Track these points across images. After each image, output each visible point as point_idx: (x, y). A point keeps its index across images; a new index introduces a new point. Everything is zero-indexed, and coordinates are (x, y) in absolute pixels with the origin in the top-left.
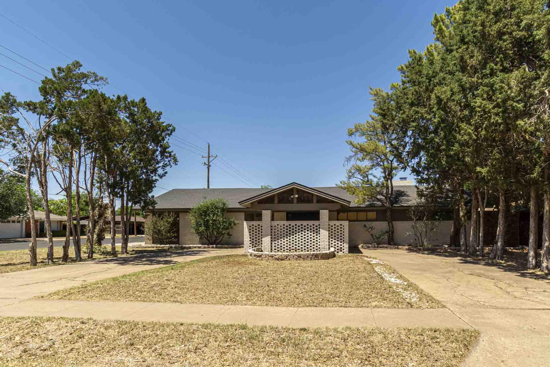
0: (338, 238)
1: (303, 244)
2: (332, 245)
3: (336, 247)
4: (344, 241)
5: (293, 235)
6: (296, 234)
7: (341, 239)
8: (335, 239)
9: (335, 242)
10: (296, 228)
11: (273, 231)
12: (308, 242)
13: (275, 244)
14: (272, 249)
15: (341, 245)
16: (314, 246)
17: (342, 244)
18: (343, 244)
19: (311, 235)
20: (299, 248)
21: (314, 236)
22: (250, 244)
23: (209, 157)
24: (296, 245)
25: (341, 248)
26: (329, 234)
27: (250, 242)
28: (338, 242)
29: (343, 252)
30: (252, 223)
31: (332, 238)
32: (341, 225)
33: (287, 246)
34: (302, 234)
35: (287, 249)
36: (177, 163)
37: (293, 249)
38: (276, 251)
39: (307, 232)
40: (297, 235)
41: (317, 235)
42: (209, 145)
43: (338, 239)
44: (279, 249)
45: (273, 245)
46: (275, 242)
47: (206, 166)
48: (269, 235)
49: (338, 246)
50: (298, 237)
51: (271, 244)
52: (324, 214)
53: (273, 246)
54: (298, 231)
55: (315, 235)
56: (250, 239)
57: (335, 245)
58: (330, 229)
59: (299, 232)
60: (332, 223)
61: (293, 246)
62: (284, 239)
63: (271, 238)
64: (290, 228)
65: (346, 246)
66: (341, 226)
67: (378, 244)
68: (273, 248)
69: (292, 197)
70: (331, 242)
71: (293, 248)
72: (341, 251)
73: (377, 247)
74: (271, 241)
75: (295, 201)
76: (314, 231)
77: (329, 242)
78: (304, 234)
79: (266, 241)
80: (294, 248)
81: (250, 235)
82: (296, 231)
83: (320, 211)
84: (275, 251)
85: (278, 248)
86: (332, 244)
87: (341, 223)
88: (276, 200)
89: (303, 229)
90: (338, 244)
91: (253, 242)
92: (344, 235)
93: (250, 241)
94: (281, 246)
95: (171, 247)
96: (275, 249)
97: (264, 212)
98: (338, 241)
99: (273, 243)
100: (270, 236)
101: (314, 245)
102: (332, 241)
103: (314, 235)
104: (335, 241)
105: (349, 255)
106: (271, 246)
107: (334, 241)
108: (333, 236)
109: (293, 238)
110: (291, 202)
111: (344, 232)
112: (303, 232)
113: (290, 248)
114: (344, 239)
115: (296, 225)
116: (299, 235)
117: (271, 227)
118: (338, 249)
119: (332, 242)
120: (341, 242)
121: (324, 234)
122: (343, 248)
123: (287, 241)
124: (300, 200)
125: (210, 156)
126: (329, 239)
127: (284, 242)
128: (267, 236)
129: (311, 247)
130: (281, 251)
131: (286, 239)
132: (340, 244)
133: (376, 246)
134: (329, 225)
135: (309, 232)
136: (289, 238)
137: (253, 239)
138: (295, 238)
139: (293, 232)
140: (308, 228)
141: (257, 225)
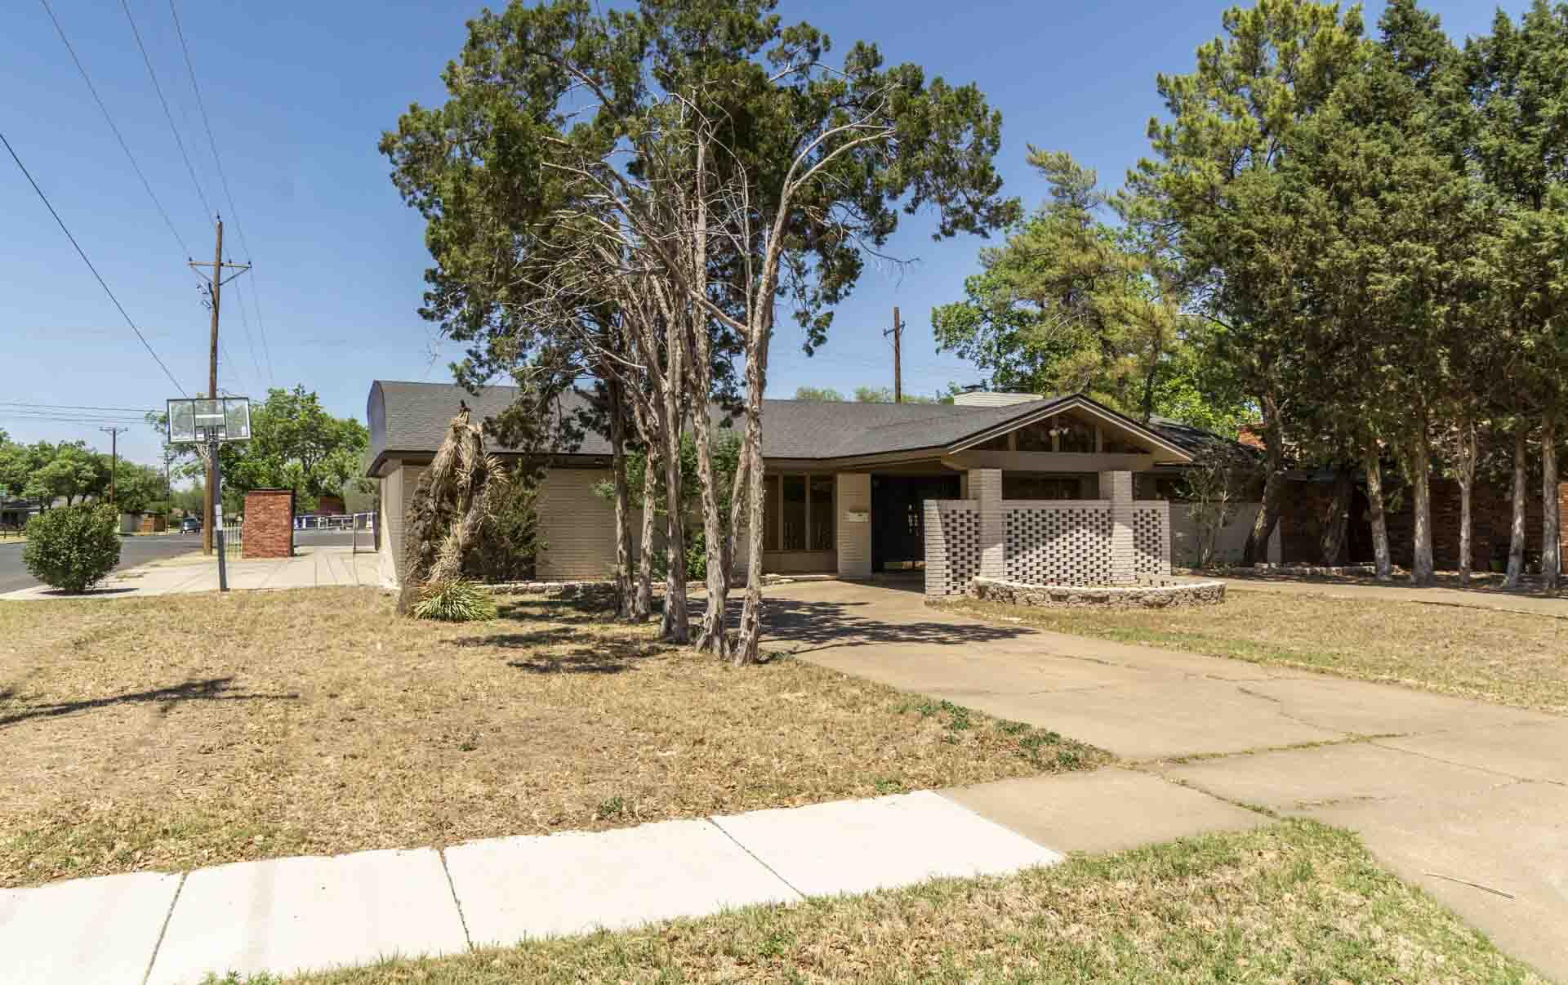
1: (1074, 563)
3: (1144, 569)
4: (1160, 553)
5: (1044, 544)
6: (1058, 536)
8: (1143, 550)
10: (1057, 519)
11: (1007, 528)
13: (1012, 564)
15: (1156, 565)
16: (1099, 570)
17: (1157, 561)
18: (1160, 561)
19: (1091, 539)
20: (1065, 576)
21: (1098, 542)
22: (948, 567)
24: (1058, 567)
27: (947, 563)
28: (1149, 558)
30: (950, 505)
32: (1154, 511)
33: (1038, 572)
34: (1071, 536)
37: (1052, 580)
39: (1082, 531)
40: (1060, 540)
41: (1104, 539)
44: (1020, 580)
45: (1006, 569)
46: (1013, 561)
48: (1000, 541)
49: (1149, 569)
50: (1062, 543)
53: (1006, 573)
54: (1061, 527)
55: (1100, 539)
56: (945, 554)
57: (1143, 565)
59: (1065, 532)
60: (1137, 505)
61: (1052, 572)
64: (1044, 519)
65: (1166, 567)
66: (1155, 515)
71: (1052, 576)
75: (1056, 444)
76: (1091, 523)
78: (1076, 535)
79: (992, 557)
80: (1054, 576)
81: (947, 542)
82: (1058, 527)
83: (1113, 473)
87: (1155, 508)
89: (1075, 522)
90: (1149, 561)
91: (955, 563)
92: (1160, 538)
93: (947, 558)
97: (985, 473)
98: (1149, 554)
99: (1005, 565)
100: (1001, 545)
101: (1098, 566)
103: (1098, 538)
106: (1003, 573)
107: (1141, 554)
109: (1051, 548)
110: (1047, 446)
111: (1159, 530)
112: (1074, 532)
113: (1044, 575)
115: (1057, 512)
116: (1058, 544)
117: (1003, 516)
120: (1155, 557)
121: (1123, 534)
122: (1160, 573)
123: (1038, 556)
124: (1067, 445)
128: (994, 543)
129: (1092, 570)
131: (1035, 552)
132: (1153, 561)
134: (1135, 513)
135: (1087, 531)
136: (1042, 548)
137: (955, 554)
138: (1056, 548)
139: (1051, 532)
140: (1084, 519)
141: (964, 512)
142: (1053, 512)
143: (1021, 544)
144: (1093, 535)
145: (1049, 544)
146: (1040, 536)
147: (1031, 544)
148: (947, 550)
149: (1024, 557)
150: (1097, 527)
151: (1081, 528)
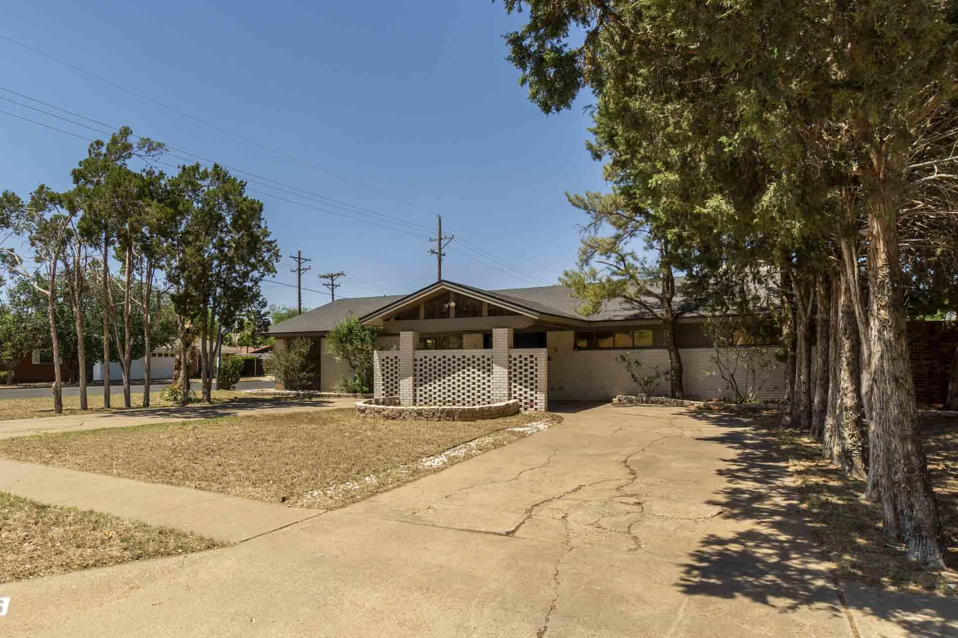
0: (526, 381)
1: (465, 391)
2: (515, 395)
3: (522, 398)
4: (536, 387)
5: (449, 375)
6: (454, 373)
7: (532, 384)
8: (521, 384)
9: (521, 390)
10: (454, 362)
11: (418, 368)
12: (474, 389)
13: (421, 390)
14: (415, 401)
15: (532, 395)
16: (484, 397)
17: (533, 392)
18: (536, 393)
19: (479, 376)
20: (459, 399)
21: (484, 378)
22: (383, 390)
23: (440, 239)
24: (454, 394)
25: (532, 401)
26: (510, 373)
27: (383, 387)
28: (526, 390)
29: (536, 409)
30: (386, 353)
31: (515, 381)
32: (532, 356)
33: (440, 396)
34: (464, 373)
35: (440, 401)
36: (279, 259)
37: (449, 401)
38: (423, 403)
39: (472, 370)
40: (456, 375)
41: (489, 376)
42: (440, 219)
43: (526, 384)
44: (428, 400)
45: (418, 393)
46: (421, 388)
47: (435, 256)
48: (409, 376)
49: (526, 398)
50: (458, 378)
51: (415, 390)
52: (502, 336)
53: (418, 395)
54: (457, 367)
56: (382, 382)
57: (521, 395)
58: (511, 366)
59: (459, 370)
60: (516, 353)
61: (449, 396)
62: (435, 383)
63: (415, 380)
64: (444, 362)
65: (541, 398)
66: (532, 359)
67: (649, 395)
68: (418, 399)
69: (447, 306)
70: (513, 389)
71: (449, 399)
72: (532, 407)
73: (647, 402)
74: (415, 385)
75: (452, 313)
76: (479, 365)
77: (510, 389)
78: (467, 373)
79: (406, 385)
80: (451, 399)
81: (383, 375)
82: (454, 367)
83: (494, 330)
84: (421, 403)
85: (426, 398)
86: (515, 392)
87: (531, 354)
88: (422, 312)
89: (466, 365)
90: (526, 392)
91: (388, 387)
92: (536, 376)
93: (383, 385)
94: (430, 396)
95: (299, 395)
96: (421, 401)
97: (403, 334)
98: (526, 387)
99: (418, 390)
100: (411, 378)
101: (484, 394)
102: (515, 387)
103: (484, 375)
104: (521, 387)
105: (546, 415)
106: (415, 395)
107: (519, 387)
108: (517, 379)
109: (449, 380)
110: (445, 315)
111: (536, 370)
112: (465, 370)
113: (444, 398)
114: (537, 384)
115: (454, 357)
116: (459, 375)
117: (416, 360)
118: (526, 403)
119: (515, 389)
120: (532, 390)
121: (500, 373)
122: (535, 401)
123: (440, 385)
124: (461, 313)
125: (442, 237)
126: (510, 384)
127: (435, 388)
128: (407, 376)
129: (479, 397)
130: (430, 403)
131: (438, 383)
132: (530, 392)
133: (644, 399)
134: (510, 357)
135: (475, 370)
136: (443, 380)
137: (388, 382)
138: (452, 381)
139: (449, 370)
140: (474, 362)
141: (393, 358)
142: (451, 357)
143: (428, 378)
144: (480, 373)
145: (448, 378)
146: (441, 373)
147: (435, 378)
148: (383, 380)
149: (430, 385)
150: (484, 368)
151: (471, 368)
